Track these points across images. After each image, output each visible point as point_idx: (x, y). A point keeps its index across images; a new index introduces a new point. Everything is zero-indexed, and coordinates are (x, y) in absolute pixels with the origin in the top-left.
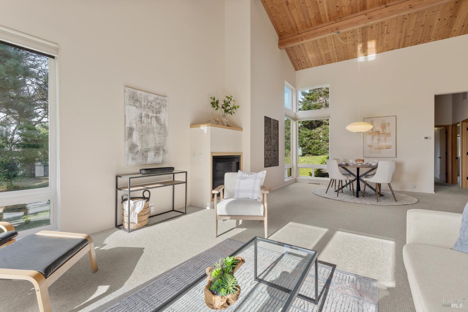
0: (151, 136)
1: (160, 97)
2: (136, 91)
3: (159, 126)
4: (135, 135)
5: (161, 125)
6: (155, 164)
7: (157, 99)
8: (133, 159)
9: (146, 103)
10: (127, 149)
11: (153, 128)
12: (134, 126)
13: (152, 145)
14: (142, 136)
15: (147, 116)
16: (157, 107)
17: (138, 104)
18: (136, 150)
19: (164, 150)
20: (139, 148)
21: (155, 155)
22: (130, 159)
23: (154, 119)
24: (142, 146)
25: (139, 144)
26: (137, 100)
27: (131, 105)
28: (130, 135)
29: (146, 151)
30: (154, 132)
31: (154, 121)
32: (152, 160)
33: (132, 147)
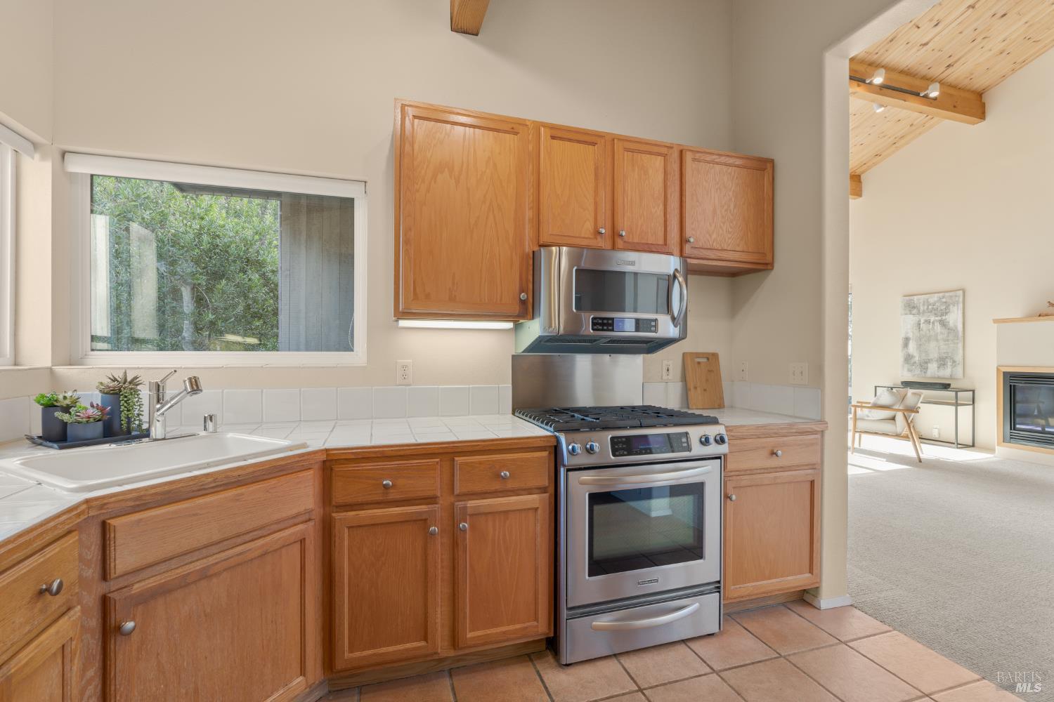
0: (933, 345)
1: (947, 294)
2: (912, 298)
3: (945, 331)
4: (912, 348)
5: (949, 329)
6: (939, 378)
7: (943, 297)
8: (909, 370)
9: (926, 307)
10: (901, 359)
11: (937, 335)
12: (910, 335)
13: (934, 355)
14: (920, 345)
15: (928, 322)
16: (943, 307)
17: (915, 311)
18: (912, 361)
19: (954, 362)
20: (917, 359)
21: (938, 368)
22: (906, 370)
23: (937, 324)
24: (920, 357)
25: (916, 354)
26: (914, 307)
27: (906, 314)
28: (906, 345)
29: (926, 363)
30: (937, 340)
31: (938, 327)
32: (934, 372)
33: (908, 358)
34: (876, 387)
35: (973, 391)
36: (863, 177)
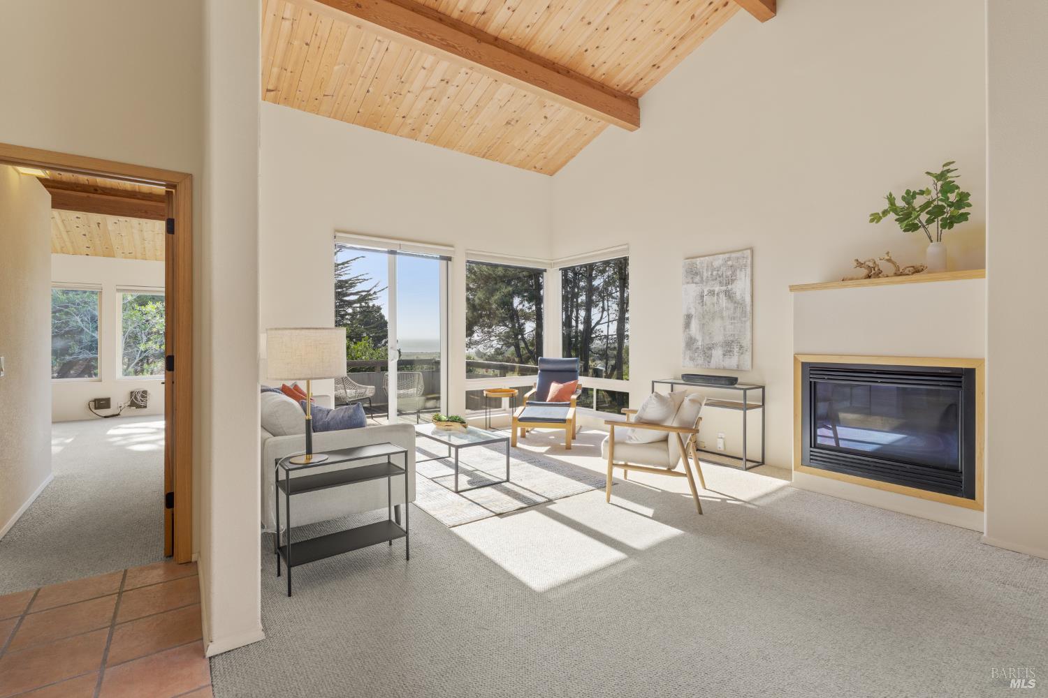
0: (718, 323)
1: (733, 255)
2: (694, 260)
3: (731, 306)
4: (694, 325)
5: (735, 302)
6: (724, 369)
7: (729, 259)
8: (692, 359)
9: (710, 273)
10: (683, 345)
11: (721, 311)
12: (693, 311)
13: (719, 338)
14: (703, 324)
15: (712, 293)
16: (729, 273)
17: (697, 279)
18: (695, 347)
19: (741, 347)
20: (700, 343)
21: (724, 355)
22: (688, 359)
23: (722, 296)
24: (703, 340)
25: (699, 337)
26: (697, 274)
27: (688, 283)
28: (687, 325)
29: (710, 349)
30: (722, 318)
31: (723, 301)
32: (720, 363)
33: (690, 343)
34: (653, 382)
35: (763, 388)
36: (640, 100)
